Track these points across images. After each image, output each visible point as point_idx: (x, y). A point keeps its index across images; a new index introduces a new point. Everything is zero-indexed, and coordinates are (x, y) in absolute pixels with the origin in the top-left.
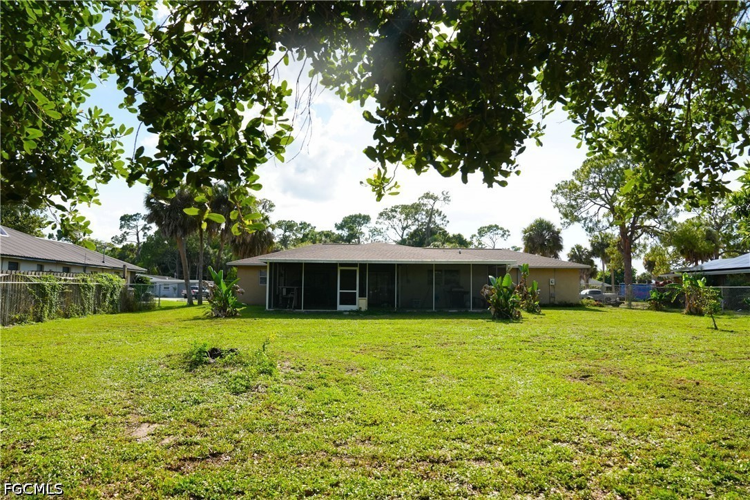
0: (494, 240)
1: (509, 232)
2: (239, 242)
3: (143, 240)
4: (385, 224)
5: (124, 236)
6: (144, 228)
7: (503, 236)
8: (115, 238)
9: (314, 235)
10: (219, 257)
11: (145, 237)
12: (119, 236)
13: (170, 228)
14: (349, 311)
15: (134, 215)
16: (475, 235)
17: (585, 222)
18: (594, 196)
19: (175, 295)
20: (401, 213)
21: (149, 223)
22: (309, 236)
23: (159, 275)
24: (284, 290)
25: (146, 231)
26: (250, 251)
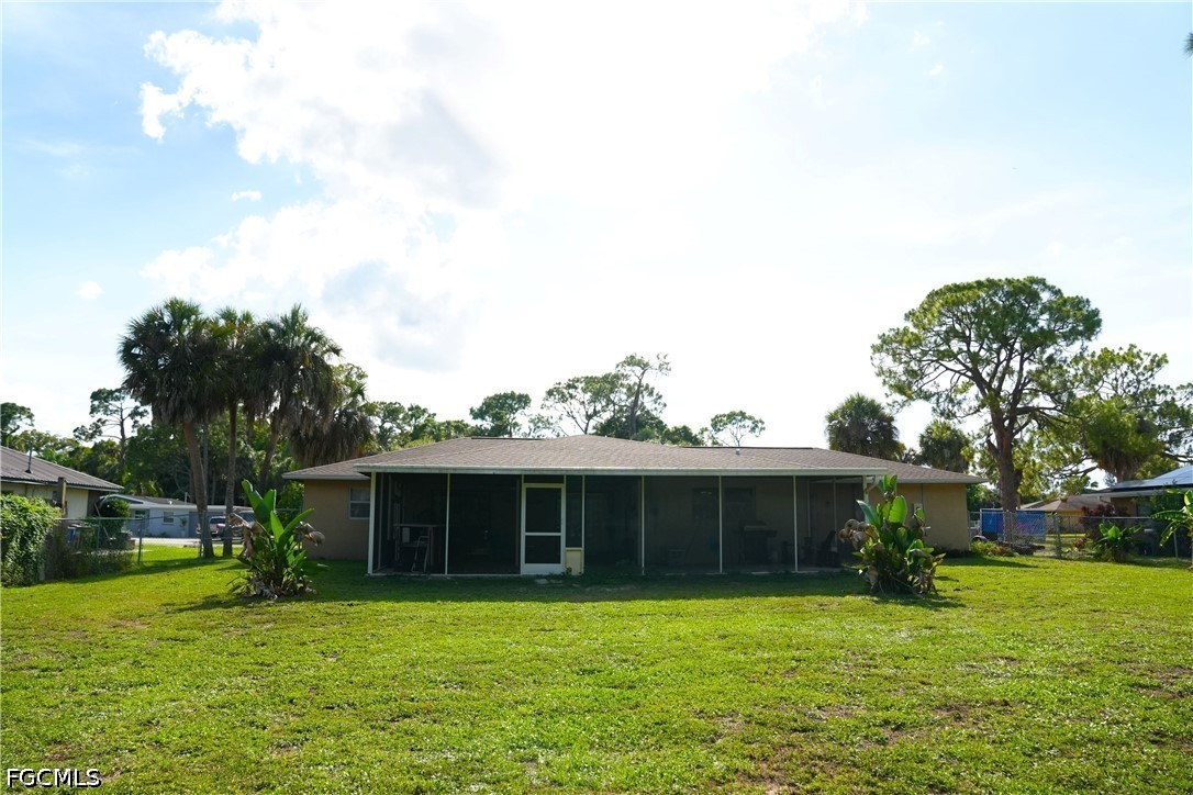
0: (739, 437)
1: (763, 423)
2: (306, 435)
3: (130, 433)
4: (555, 410)
5: (98, 427)
6: (135, 413)
7: (753, 429)
8: (80, 431)
9: (437, 427)
10: (266, 465)
11: (136, 429)
12: (88, 427)
13: (171, 405)
14: (546, 577)
15: (117, 390)
16: (706, 429)
17: (938, 400)
18: (942, 356)
19: (183, 533)
20: (584, 391)
21: (142, 404)
22: (428, 429)
23: (160, 496)
24: (406, 533)
25: (138, 418)
26: (327, 452)
